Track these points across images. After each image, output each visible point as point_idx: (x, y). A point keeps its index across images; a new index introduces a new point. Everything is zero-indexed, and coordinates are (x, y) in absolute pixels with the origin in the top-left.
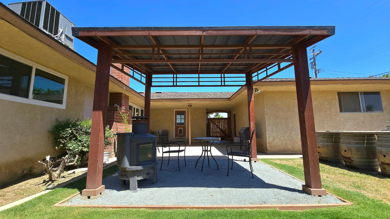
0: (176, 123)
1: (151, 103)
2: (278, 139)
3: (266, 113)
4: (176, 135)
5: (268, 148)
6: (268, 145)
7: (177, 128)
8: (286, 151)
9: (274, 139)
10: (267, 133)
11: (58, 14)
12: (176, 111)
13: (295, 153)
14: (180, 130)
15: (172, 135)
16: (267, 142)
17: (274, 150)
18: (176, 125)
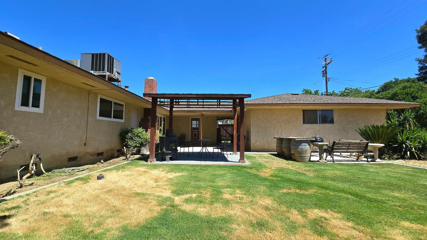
0: (191, 128)
1: (174, 113)
2: (259, 142)
3: (251, 124)
4: (192, 138)
5: (252, 148)
6: (252, 146)
7: (192, 132)
8: (264, 150)
9: (256, 142)
10: (252, 137)
11: (113, 58)
12: (192, 118)
13: (270, 151)
14: (195, 134)
15: (189, 137)
16: (252, 143)
17: (255, 149)
18: (191, 130)
